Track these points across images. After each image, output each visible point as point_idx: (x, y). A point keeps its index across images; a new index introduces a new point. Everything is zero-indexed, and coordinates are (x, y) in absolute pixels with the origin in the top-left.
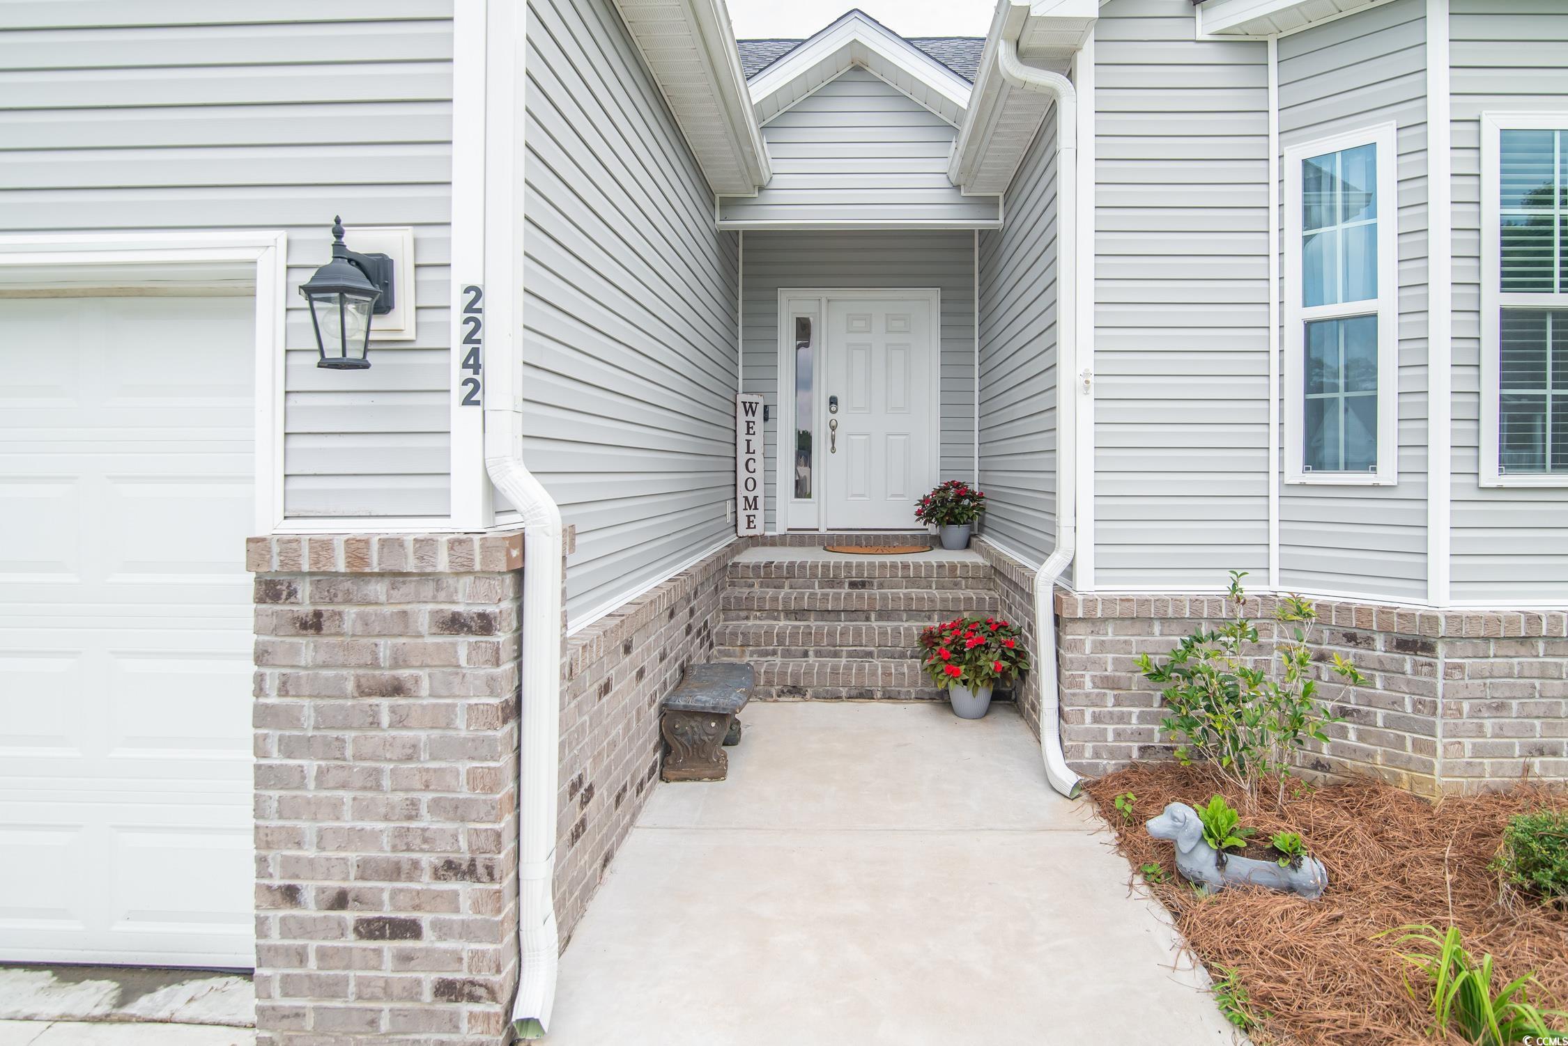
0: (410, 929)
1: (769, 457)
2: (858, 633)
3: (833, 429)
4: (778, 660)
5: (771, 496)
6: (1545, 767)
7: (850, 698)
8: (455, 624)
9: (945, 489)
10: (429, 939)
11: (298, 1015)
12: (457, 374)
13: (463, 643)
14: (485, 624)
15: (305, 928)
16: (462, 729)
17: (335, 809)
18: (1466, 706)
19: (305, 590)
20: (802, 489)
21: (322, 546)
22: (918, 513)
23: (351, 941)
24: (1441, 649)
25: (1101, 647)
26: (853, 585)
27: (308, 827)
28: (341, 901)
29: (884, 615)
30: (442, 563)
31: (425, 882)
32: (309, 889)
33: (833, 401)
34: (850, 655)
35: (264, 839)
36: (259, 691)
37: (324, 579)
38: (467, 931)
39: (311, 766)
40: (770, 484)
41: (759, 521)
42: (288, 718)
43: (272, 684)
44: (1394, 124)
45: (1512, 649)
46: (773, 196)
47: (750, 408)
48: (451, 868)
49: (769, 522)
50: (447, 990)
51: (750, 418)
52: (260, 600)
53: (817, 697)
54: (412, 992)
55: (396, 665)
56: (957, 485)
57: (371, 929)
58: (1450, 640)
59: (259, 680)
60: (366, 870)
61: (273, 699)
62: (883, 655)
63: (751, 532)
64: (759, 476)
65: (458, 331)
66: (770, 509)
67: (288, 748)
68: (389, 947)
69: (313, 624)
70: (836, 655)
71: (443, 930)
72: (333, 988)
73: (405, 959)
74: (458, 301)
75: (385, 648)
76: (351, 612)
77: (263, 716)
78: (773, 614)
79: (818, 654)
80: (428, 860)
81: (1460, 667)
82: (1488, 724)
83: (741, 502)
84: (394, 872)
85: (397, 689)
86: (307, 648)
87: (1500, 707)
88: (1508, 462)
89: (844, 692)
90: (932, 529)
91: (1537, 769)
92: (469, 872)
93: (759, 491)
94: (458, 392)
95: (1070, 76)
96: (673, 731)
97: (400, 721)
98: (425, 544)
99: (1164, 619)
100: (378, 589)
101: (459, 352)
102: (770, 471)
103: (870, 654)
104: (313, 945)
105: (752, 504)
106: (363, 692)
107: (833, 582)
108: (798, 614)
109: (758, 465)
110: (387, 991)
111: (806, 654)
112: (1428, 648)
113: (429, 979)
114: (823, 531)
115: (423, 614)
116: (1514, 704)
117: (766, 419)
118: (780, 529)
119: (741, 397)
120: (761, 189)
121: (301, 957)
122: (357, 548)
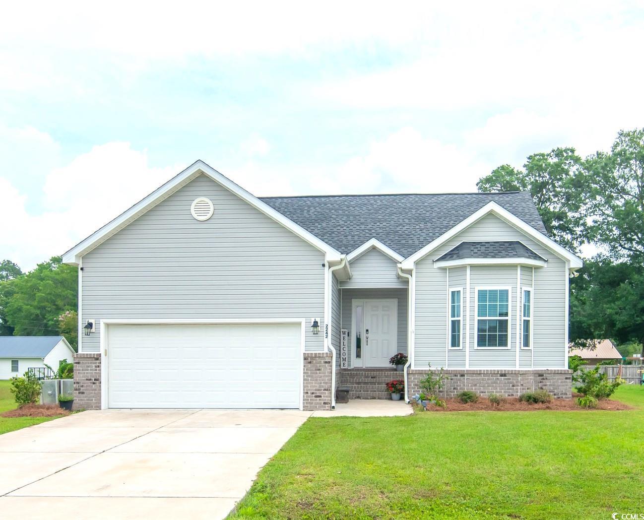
0: (320, 396)
1: (349, 347)
2: (372, 387)
3: (367, 338)
4: (354, 392)
5: (349, 358)
6: (483, 395)
7: (371, 399)
8: (326, 362)
9: (397, 355)
10: (322, 398)
11: (308, 406)
12: (325, 334)
13: (327, 365)
14: (329, 362)
15: (309, 397)
16: (327, 374)
17: (312, 383)
18: (470, 385)
19: (309, 359)
20: (358, 355)
21: (312, 354)
22: (390, 362)
23: (314, 398)
24: (466, 376)
25: (415, 379)
26: (372, 377)
27: (309, 385)
28: (313, 393)
29: (379, 383)
30: (325, 356)
31: (322, 391)
32: (309, 392)
33: (367, 331)
34: (371, 391)
35: (304, 387)
36: (304, 370)
37: (312, 358)
38: (327, 397)
39: (310, 378)
40: (349, 354)
41: (346, 365)
42: (307, 373)
43: (305, 369)
44: (462, 288)
45: (478, 375)
46: (353, 281)
47: (344, 333)
48: (325, 390)
49: (349, 365)
50: (325, 403)
51: (344, 336)
52: (304, 360)
53: (363, 399)
54: (321, 403)
55: (320, 367)
56: (401, 354)
57: (316, 397)
58: (467, 374)
59: (304, 369)
60: (316, 390)
61: (305, 371)
62: (378, 391)
63: (344, 368)
64: (346, 352)
65: (325, 330)
66: (349, 361)
67: (307, 376)
68: (318, 398)
69: (310, 363)
70: (368, 391)
71: (324, 397)
72: (312, 403)
73: (320, 400)
74: (325, 326)
75: (318, 365)
76: (314, 361)
77: (304, 373)
78: (353, 383)
79: (363, 391)
80: (322, 389)
81: (469, 378)
82: (474, 388)
83: (342, 359)
84: (319, 390)
85: (319, 370)
86: (309, 365)
87: (476, 385)
88: (479, 345)
89: (369, 397)
90: (394, 366)
91: (482, 395)
92: (327, 390)
93: (346, 356)
94: (325, 337)
95: (411, 276)
96: (338, 394)
97: (320, 373)
98: (323, 354)
99: (425, 374)
100: (317, 359)
101: (325, 332)
102: (349, 350)
103: (375, 391)
104: (309, 398)
105: (344, 360)
106: (316, 370)
107: (367, 377)
108: (359, 383)
109: (346, 349)
110: (318, 404)
111: (361, 391)
112: (464, 376)
113: (322, 402)
114: (364, 368)
115: (322, 361)
116: (478, 385)
117: (348, 336)
118: (352, 367)
119: (342, 330)
120: (350, 279)
121: (308, 400)
122: (316, 354)
